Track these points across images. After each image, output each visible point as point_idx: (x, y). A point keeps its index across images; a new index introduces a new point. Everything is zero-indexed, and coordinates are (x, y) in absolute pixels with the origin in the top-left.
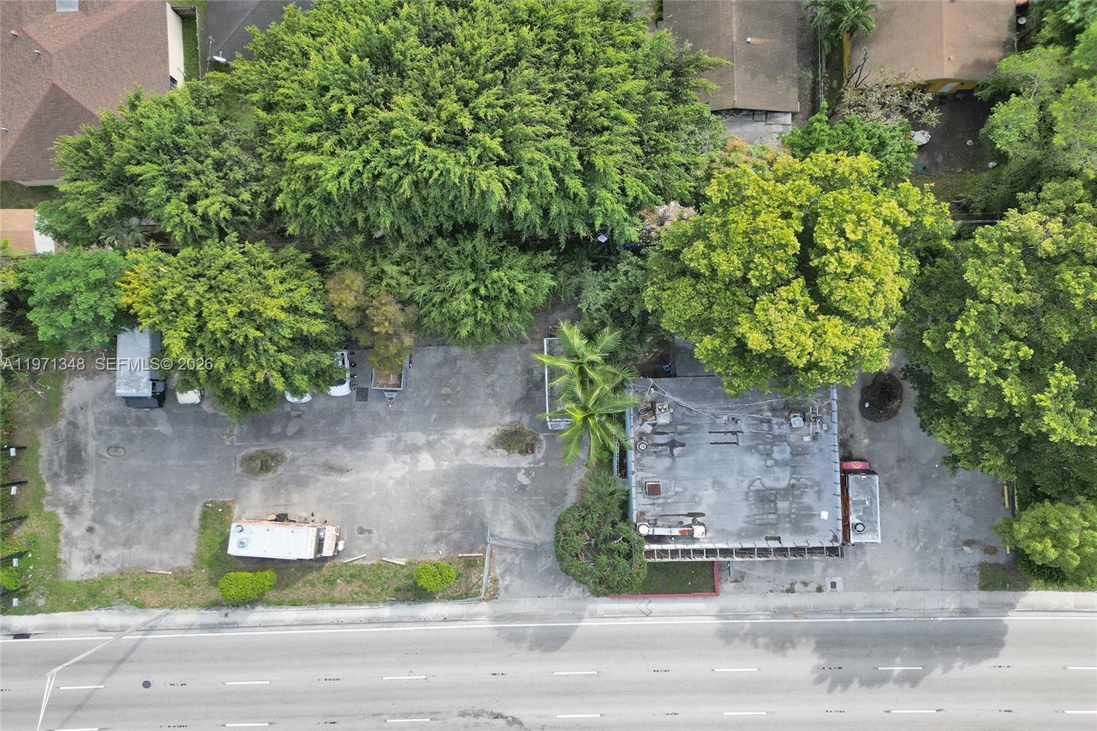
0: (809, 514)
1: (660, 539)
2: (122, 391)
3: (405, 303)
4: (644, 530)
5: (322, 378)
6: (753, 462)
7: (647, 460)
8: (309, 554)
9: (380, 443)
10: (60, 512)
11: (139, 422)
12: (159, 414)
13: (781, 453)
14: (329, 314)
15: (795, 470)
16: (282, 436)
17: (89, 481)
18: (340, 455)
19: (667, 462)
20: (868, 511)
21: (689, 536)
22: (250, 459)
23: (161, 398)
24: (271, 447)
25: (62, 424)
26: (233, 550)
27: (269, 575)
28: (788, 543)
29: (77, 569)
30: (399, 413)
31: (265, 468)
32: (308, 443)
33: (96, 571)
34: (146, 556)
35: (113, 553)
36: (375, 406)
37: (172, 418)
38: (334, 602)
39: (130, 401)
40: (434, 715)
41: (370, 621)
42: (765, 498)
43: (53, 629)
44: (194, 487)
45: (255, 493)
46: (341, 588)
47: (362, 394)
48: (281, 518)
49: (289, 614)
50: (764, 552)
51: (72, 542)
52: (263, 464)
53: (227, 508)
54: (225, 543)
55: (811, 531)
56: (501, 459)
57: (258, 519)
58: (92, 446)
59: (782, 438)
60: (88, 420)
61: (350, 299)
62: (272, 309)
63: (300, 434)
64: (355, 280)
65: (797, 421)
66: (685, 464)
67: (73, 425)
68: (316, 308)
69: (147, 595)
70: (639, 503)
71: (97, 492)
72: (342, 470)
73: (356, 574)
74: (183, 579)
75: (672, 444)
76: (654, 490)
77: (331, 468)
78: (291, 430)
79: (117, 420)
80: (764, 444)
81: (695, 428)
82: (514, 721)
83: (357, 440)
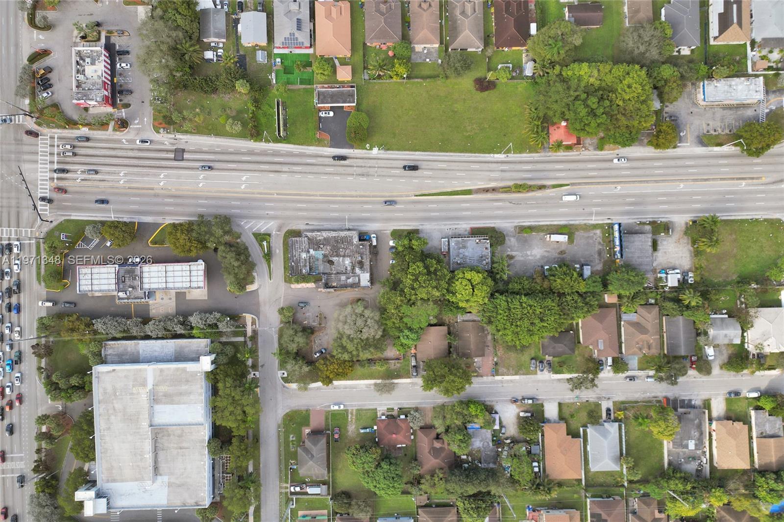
0: (456, 244)
1: (484, 239)
2: (589, 267)
3: (536, 283)
4: (488, 241)
5: (550, 269)
6: (467, 254)
7: (486, 254)
8: (552, 236)
9: (538, 256)
10: (602, 243)
11: (587, 261)
12: (583, 262)
13: (461, 256)
14: (549, 280)
15: (459, 252)
16: (558, 258)
17: (597, 249)
18: (546, 254)
19: (483, 254)
20: (444, 244)
21: (480, 240)
22: (565, 254)
23: (582, 266)
24: (560, 256)
25: (602, 261)
26: (567, 237)
27: (560, 232)
28: (460, 239)
29: (598, 232)
30: (535, 262)
31: (561, 252)
32: (553, 257)
33: (595, 231)
34: (584, 234)
35: (591, 235)
36: (540, 264)
37: (580, 261)
38: (547, 225)
39: (588, 265)
40: (526, 204)
41: (539, 222)
42: (464, 247)
43: (603, 220)
44: (576, 248)
45: (563, 248)
46: (545, 228)
47: (542, 267)
48: (558, 242)
49: (555, 223)
50: (465, 237)
51: (600, 237)
52: (562, 252)
53: (569, 244)
54: (568, 238)
55: (455, 241)
56: (514, 253)
57: (562, 242)
58: (596, 256)
59: (461, 258)
60: (597, 261)
61: (546, 283)
62: (559, 281)
63: (555, 259)
64: (545, 286)
65: (459, 262)
66: (479, 253)
67: (600, 260)
68: (552, 281)
69: (584, 227)
70: (489, 246)
71: (595, 247)
72: (546, 251)
73: (543, 231)
74: (577, 230)
75: (482, 257)
76: (486, 248)
77: (548, 252)
78: (556, 259)
79: (591, 261)
80: (465, 257)
81: (478, 260)
82: (511, 203)
83: (543, 257)
